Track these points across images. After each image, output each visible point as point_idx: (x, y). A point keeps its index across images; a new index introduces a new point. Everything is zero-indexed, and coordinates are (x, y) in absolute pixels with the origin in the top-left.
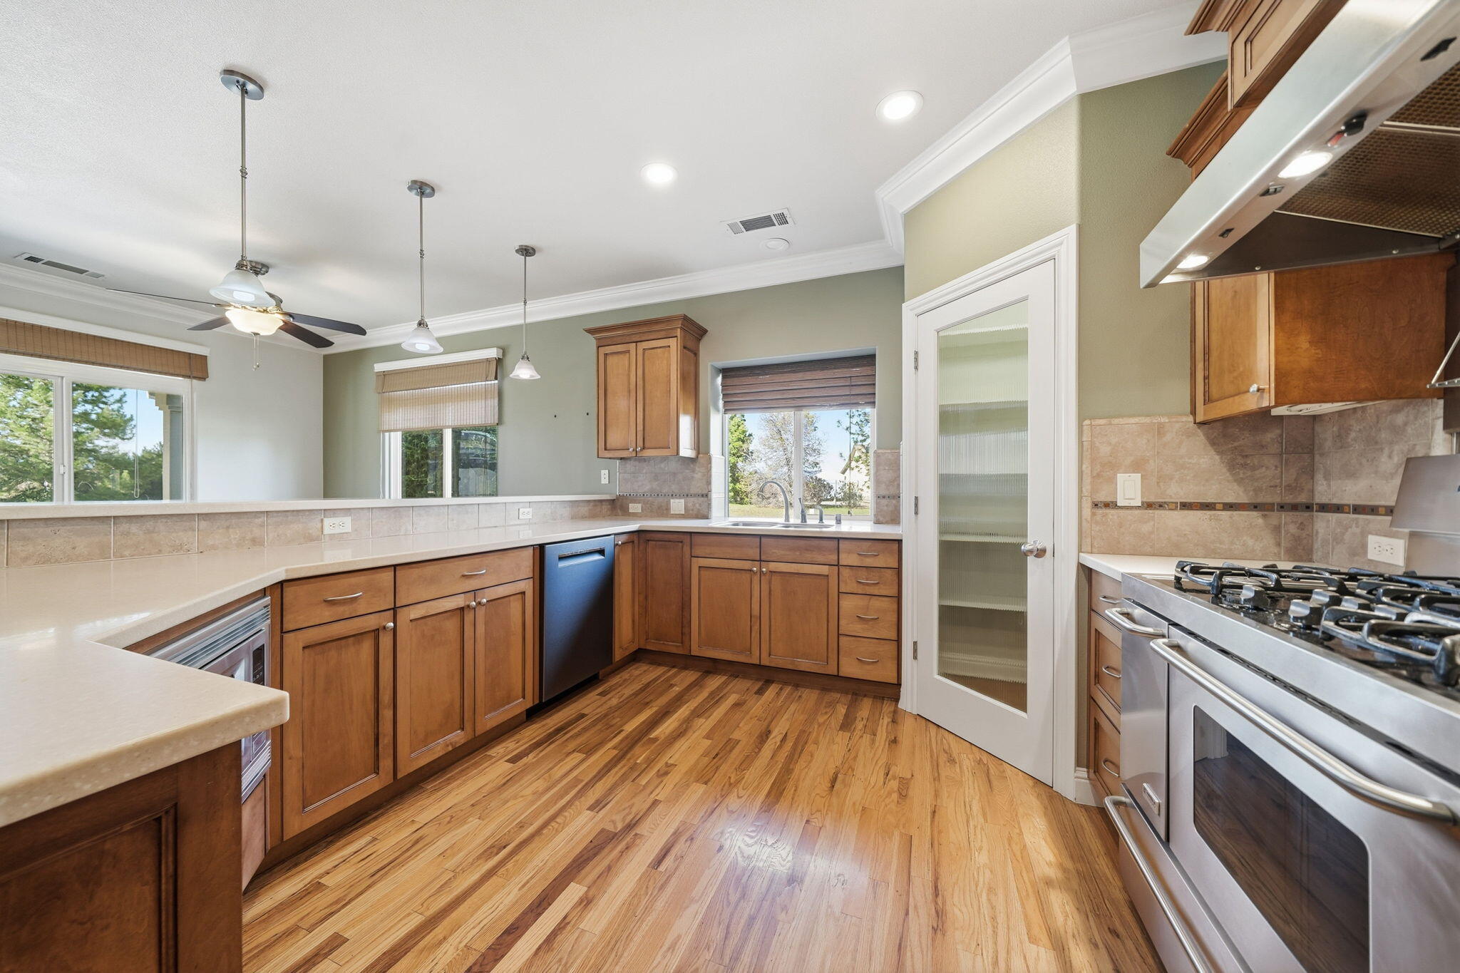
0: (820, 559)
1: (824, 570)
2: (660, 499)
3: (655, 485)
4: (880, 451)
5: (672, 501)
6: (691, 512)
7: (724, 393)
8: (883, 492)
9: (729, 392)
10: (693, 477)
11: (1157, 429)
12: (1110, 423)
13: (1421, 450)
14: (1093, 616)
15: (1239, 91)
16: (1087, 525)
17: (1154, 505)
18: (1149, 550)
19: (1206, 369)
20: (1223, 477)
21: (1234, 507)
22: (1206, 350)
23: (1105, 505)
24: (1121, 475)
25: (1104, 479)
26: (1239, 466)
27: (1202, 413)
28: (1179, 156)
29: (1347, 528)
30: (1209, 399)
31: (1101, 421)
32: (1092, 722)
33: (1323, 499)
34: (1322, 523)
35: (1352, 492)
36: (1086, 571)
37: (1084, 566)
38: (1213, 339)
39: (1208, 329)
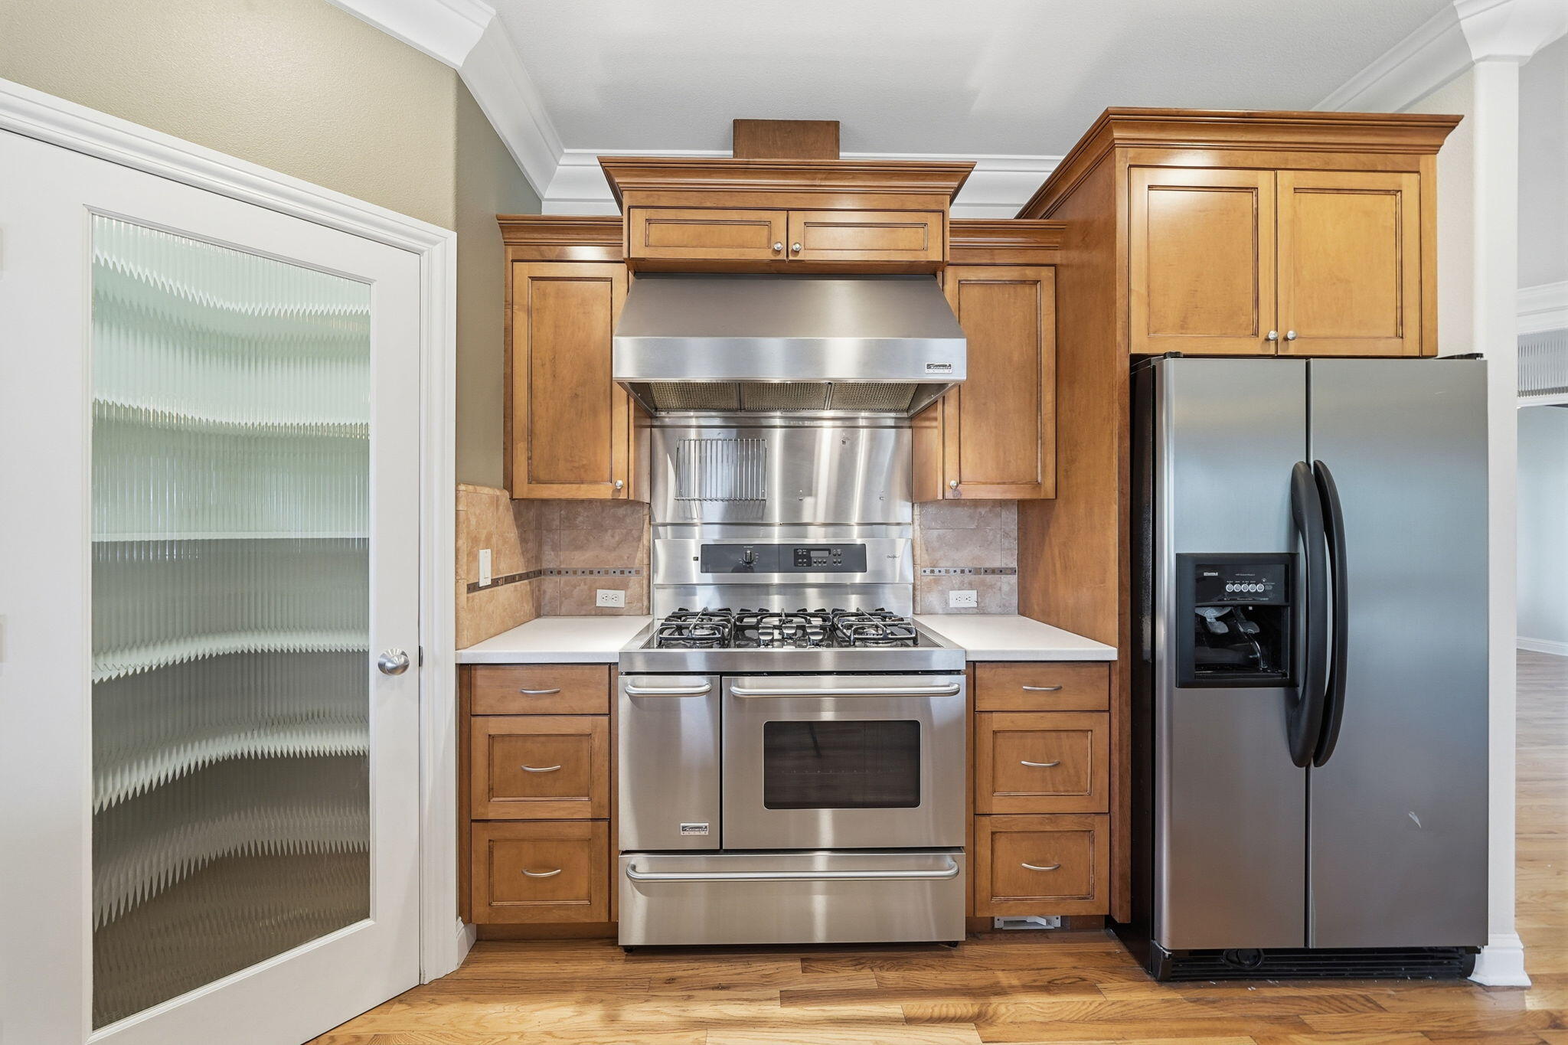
11: (496, 501)
12: (475, 492)
13: (635, 533)
14: (477, 722)
15: (639, 252)
16: (463, 614)
17: (495, 583)
18: (492, 631)
19: (530, 449)
20: (518, 550)
21: (521, 577)
22: (531, 433)
23: (473, 587)
24: (481, 551)
25: (473, 557)
26: (523, 540)
27: (523, 490)
28: (502, 227)
29: (575, 587)
30: (533, 479)
31: (471, 488)
32: (480, 846)
33: (552, 566)
34: (550, 584)
35: (579, 559)
36: (465, 672)
37: (461, 665)
38: (541, 426)
39: (531, 414)
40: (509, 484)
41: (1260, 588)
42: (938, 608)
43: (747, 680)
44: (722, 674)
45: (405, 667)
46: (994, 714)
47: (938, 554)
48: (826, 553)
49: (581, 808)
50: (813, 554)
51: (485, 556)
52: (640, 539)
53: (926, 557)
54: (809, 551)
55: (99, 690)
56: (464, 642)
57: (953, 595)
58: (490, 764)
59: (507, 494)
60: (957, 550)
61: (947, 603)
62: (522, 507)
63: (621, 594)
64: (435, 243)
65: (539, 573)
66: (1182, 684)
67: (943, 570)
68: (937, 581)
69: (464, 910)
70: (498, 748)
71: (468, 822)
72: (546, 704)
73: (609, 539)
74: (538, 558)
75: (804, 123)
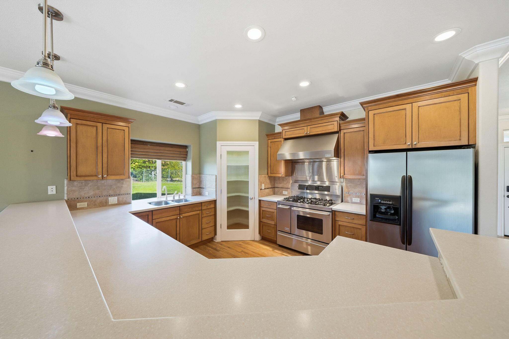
0: (197, 209)
1: (198, 212)
2: (101, 198)
3: (97, 192)
4: (193, 175)
5: (110, 198)
6: (121, 202)
7: (132, 150)
8: (194, 187)
9: (133, 150)
10: (122, 187)
11: (265, 177)
12: (262, 176)
13: (289, 182)
14: (261, 208)
15: (284, 137)
16: (259, 193)
17: (265, 189)
18: (265, 196)
19: (270, 169)
20: (270, 184)
21: (270, 188)
22: (271, 166)
23: (261, 189)
24: (262, 184)
25: (261, 185)
26: (271, 182)
27: (269, 175)
28: (267, 136)
29: (280, 190)
30: (271, 173)
31: (261, 176)
32: (261, 225)
33: (276, 186)
34: (276, 189)
35: (280, 186)
36: (260, 201)
37: (259, 200)
38: (272, 165)
39: (271, 163)
40: (268, 174)
41: (391, 203)
42: (350, 201)
43: (295, 208)
44: (291, 206)
45: (252, 199)
46: (339, 221)
47: (350, 189)
48: (322, 187)
49: (273, 223)
50: (319, 187)
51: (263, 185)
52: (290, 183)
53: (347, 190)
54: (318, 187)
55: (228, 197)
56: (259, 197)
57: (353, 199)
58: (263, 215)
59: (267, 175)
60: (355, 189)
61: (352, 201)
62: (270, 178)
63: (287, 192)
64: (256, 144)
65: (274, 187)
66: (370, 220)
67: (351, 193)
68: (350, 195)
69: (260, 233)
70: (263, 212)
71: (260, 222)
72: (269, 207)
73: (285, 182)
74: (274, 185)
75: (313, 107)
